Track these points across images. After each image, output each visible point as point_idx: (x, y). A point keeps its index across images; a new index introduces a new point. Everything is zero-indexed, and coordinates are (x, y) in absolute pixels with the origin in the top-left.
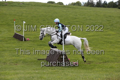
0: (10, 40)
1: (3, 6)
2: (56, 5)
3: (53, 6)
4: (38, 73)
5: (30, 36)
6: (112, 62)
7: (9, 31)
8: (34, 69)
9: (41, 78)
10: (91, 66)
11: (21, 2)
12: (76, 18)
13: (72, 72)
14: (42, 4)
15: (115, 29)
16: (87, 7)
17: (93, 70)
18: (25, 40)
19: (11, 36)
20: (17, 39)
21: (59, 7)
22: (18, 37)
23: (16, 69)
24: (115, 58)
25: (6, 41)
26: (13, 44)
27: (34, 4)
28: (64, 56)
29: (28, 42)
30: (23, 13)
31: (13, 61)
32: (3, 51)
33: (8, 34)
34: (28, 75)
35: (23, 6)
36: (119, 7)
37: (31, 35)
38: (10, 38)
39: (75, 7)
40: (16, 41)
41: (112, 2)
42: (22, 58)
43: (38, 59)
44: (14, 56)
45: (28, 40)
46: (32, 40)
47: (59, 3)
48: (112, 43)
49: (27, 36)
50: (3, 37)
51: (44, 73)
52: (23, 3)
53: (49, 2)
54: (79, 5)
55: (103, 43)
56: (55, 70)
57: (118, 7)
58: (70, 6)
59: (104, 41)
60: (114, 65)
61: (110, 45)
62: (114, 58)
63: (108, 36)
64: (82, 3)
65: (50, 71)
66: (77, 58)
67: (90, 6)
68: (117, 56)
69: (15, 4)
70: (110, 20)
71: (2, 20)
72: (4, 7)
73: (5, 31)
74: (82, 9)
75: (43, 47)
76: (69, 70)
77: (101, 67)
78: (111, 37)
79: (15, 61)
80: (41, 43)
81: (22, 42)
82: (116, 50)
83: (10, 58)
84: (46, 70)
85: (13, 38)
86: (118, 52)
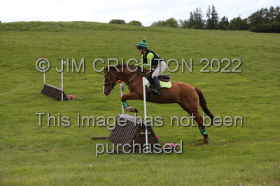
0: (35, 99)
1: (21, 30)
2: (127, 27)
3: (120, 29)
4: (93, 169)
5: (75, 90)
6: (247, 140)
7: (33, 81)
8: (86, 160)
9: (99, 180)
10: (205, 150)
11: (58, 23)
12: (168, 52)
13: (166, 165)
14: (99, 25)
15: (248, 71)
16: (190, 30)
17: (210, 158)
18: (66, 99)
19: (36, 91)
20: (49, 96)
21: (134, 30)
22: (51, 93)
23: (46, 162)
24: (253, 131)
25: (27, 102)
26: (42, 107)
27: (83, 26)
28: (146, 131)
29: (73, 102)
30: (61, 44)
31: (40, 144)
32: (21, 122)
33: (30, 87)
34: (72, 176)
35: (62, 31)
36: (252, 27)
37: (77, 88)
38: (35, 94)
39: (164, 30)
40: (47, 100)
41: (239, 19)
42: (60, 137)
43: (93, 139)
44: (42, 132)
45: (71, 99)
46: (80, 98)
47: (133, 22)
48: (244, 100)
49: (70, 91)
50: (20, 94)
51: (106, 169)
52: (61, 24)
53: (113, 22)
54: (172, 26)
55: (226, 101)
56: (128, 162)
57: (249, 28)
58: (156, 29)
59: (228, 98)
60: (252, 146)
61: (239, 105)
62: (249, 133)
63: (235, 87)
64: (179, 23)
65: (120, 163)
66: (174, 134)
67: (195, 28)
68: (256, 128)
69: (44, 27)
70: (236, 54)
71: (19, 59)
72: (23, 32)
73: (25, 81)
74: (180, 33)
75: (101, 111)
76: (158, 162)
77: (226, 153)
78: (241, 88)
79: (44, 143)
80: (99, 104)
81: (59, 102)
82: (254, 115)
83: (34, 138)
84: (110, 162)
85: (41, 95)
86: (258, 119)
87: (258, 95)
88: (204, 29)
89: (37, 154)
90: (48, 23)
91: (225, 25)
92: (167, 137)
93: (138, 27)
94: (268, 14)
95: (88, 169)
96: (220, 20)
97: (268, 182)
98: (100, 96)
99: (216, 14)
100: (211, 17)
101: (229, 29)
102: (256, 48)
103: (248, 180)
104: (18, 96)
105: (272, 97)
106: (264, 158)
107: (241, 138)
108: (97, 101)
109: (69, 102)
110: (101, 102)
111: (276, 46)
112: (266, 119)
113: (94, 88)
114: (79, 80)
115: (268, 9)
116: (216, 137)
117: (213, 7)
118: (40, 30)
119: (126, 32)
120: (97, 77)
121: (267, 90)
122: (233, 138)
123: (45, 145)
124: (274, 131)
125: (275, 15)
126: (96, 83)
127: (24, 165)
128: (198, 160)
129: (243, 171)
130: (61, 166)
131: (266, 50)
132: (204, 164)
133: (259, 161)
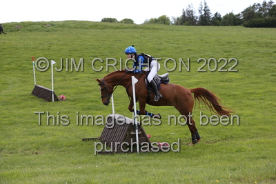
0: (26, 100)
1: (12, 31)
2: (119, 25)
3: (112, 28)
4: (82, 172)
5: (66, 91)
6: (242, 137)
7: (24, 82)
8: (75, 162)
10: (197, 148)
12: (160, 50)
13: (156, 166)
14: (90, 24)
16: (182, 26)
17: (202, 157)
18: (56, 99)
19: (27, 93)
20: (39, 97)
21: (126, 28)
22: (42, 94)
23: (34, 164)
24: (246, 128)
25: (17, 103)
26: (32, 109)
27: (74, 25)
28: (137, 131)
29: (63, 102)
30: (51, 44)
31: (30, 146)
32: (11, 124)
33: (21, 88)
34: (60, 179)
35: (53, 30)
36: (245, 23)
37: (68, 88)
38: (25, 95)
39: (156, 27)
40: (38, 102)
41: (231, 14)
42: (50, 139)
43: (84, 140)
44: (32, 134)
45: (62, 99)
46: (71, 99)
47: (125, 20)
48: (236, 97)
49: (61, 91)
50: (10, 95)
51: (95, 172)
52: (52, 24)
53: (105, 20)
54: (165, 23)
56: (119, 163)
57: (242, 23)
58: (148, 26)
60: (245, 144)
61: (232, 101)
62: (242, 130)
63: (228, 83)
64: (171, 20)
65: (110, 164)
66: (166, 133)
67: (188, 25)
68: (250, 125)
69: (35, 27)
70: (229, 50)
71: (10, 60)
72: (13, 33)
73: (15, 82)
74: (172, 30)
75: (93, 112)
76: (149, 162)
77: (218, 152)
78: (233, 84)
79: (34, 145)
80: (90, 104)
81: (50, 103)
82: (247, 112)
83: (24, 140)
84: (100, 163)
85: (32, 96)
86: (252, 115)
87: (251, 91)
88: (197, 25)
89: (26, 157)
90: (39, 23)
91: (218, 21)
92: (159, 136)
93: (130, 25)
94: (261, 9)
95: (78, 172)
96: (212, 15)
97: (259, 181)
98: (91, 96)
99: (209, 10)
100: (203, 13)
101: (222, 25)
102: (249, 43)
103: (239, 180)
104: (9, 98)
105: (265, 92)
106: (256, 156)
107: (234, 136)
108: (88, 101)
109: (59, 103)
110: (92, 102)
111: (269, 41)
112: (259, 116)
113: (86, 88)
114: (70, 80)
115: (261, 3)
116: (208, 135)
117: (205, 3)
118: (30, 31)
119: (117, 30)
120: (89, 77)
121: (261, 86)
122: (226, 136)
123: (35, 147)
124: (267, 127)
125: (268, 9)
126: (88, 83)
127: (12, 169)
128: (189, 159)
129: (234, 170)
130: (50, 169)
131: (259, 45)
132: (196, 163)
133: (251, 159)
